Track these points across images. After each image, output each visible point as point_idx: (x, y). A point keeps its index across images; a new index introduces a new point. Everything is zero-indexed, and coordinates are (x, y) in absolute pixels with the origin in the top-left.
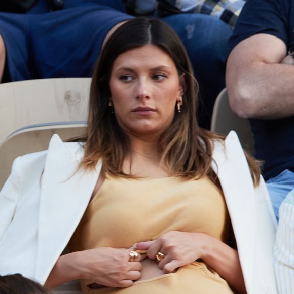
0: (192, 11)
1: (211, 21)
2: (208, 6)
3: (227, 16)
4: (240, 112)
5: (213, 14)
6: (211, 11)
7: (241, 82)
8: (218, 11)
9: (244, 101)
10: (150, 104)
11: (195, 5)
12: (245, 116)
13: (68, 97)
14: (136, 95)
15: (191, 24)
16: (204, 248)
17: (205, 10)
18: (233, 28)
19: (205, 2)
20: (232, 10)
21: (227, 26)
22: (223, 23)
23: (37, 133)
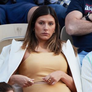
0: (54, 3)
1: (60, 6)
2: (59, 2)
3: (65, 5)
4: (69, 34)
5: (60, 4)
6: (60, 3)
7: (69, 25)
8: (62, 3)
9: (70, 30)
10: (48, 32)
11: (55, 1)
12: (71, 35)
13: (18, 29)
14: (44, 29)
15: (54, 7)
16: (62, 75)
17: (58, 3)
18: (67, 9)
19: (58, 1)
20: (66, 3)
21: (65, 8)
22: (63, 7)
23: (9, 40)
